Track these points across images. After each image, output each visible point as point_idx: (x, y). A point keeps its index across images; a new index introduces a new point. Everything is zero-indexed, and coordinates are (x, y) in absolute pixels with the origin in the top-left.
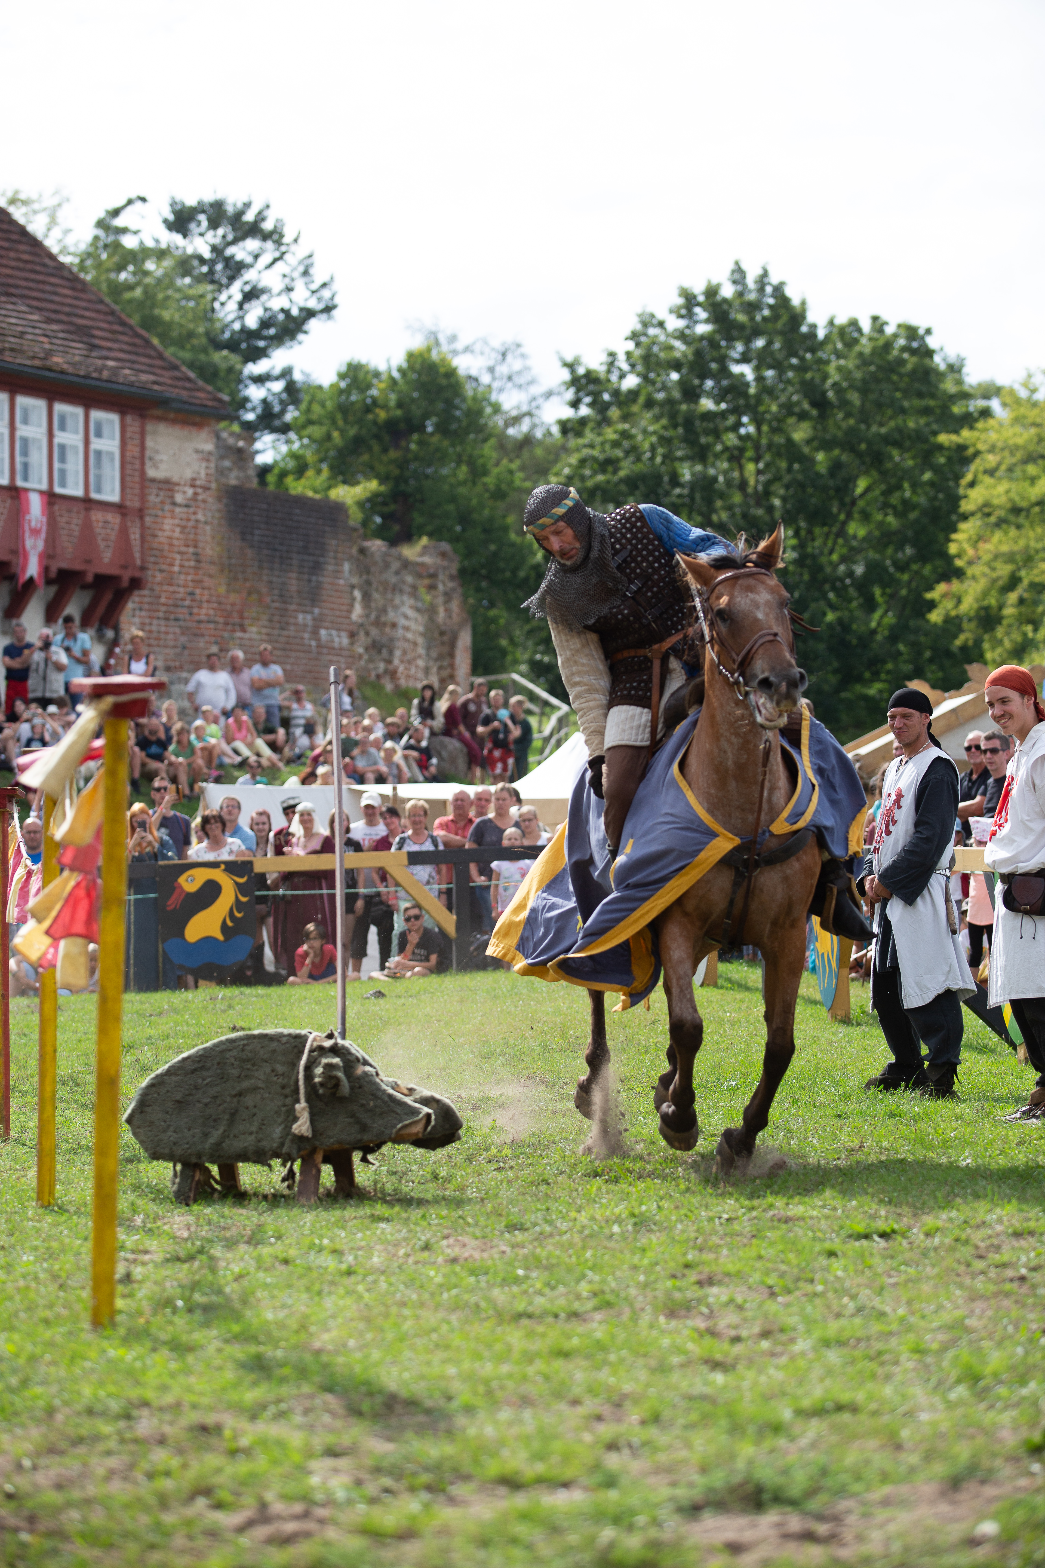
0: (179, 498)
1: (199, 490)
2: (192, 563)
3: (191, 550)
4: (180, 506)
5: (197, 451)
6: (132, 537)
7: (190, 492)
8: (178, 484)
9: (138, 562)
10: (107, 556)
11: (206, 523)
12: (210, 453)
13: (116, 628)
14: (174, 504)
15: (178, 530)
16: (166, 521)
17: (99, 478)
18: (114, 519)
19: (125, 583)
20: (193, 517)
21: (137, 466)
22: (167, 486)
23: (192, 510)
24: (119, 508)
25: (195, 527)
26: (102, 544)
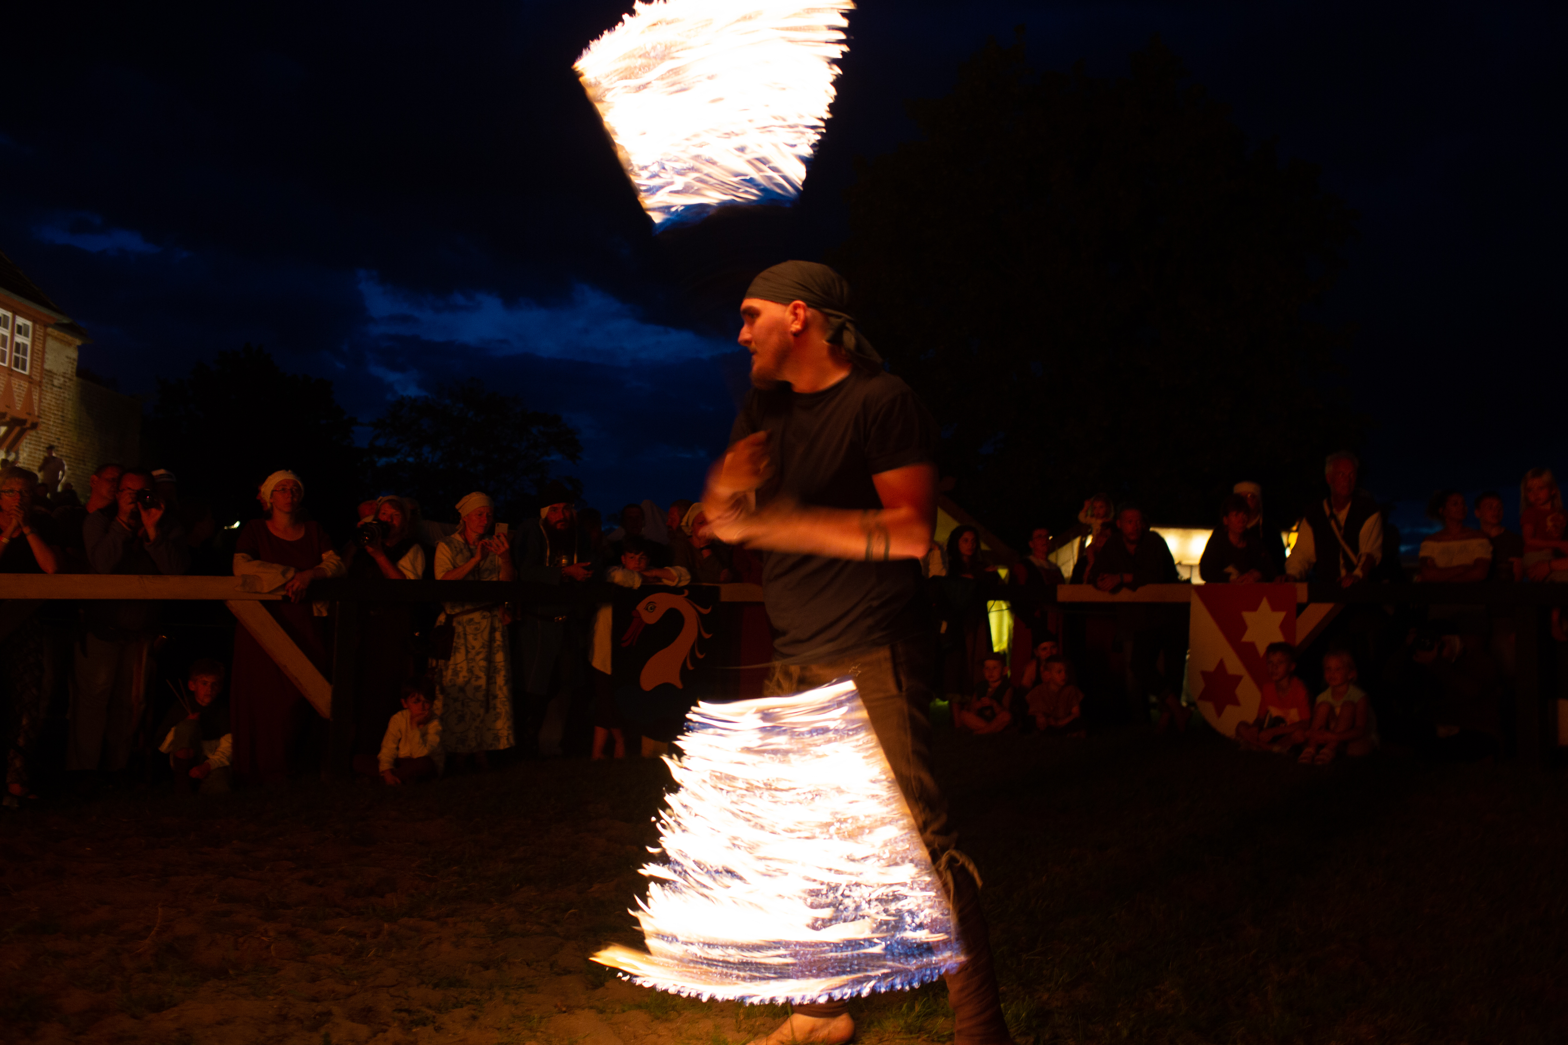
0: (56, 382)
1: (67, 380)
2: (60, 421)
3: (60, 413)
4: (56, 387)
5: (67, 357)
6: (34, 397)
7: (61, 380)
8: (56, 374)
9: (36, 413)
10: (19, 406)
11: (69, 399)
12: (74, 360)
13: (17, 453)
14: (53, 385)
15: (54, 400)
16: (47, 394)
17: (17, 358)
18: (25, 385)
19: (28, 425)
20: (62, 395)
21: (40, 356)
22: (52, 374)
23: (62, 391)
24: (28, 378)
25: (63, 401)
26: (17, 398)
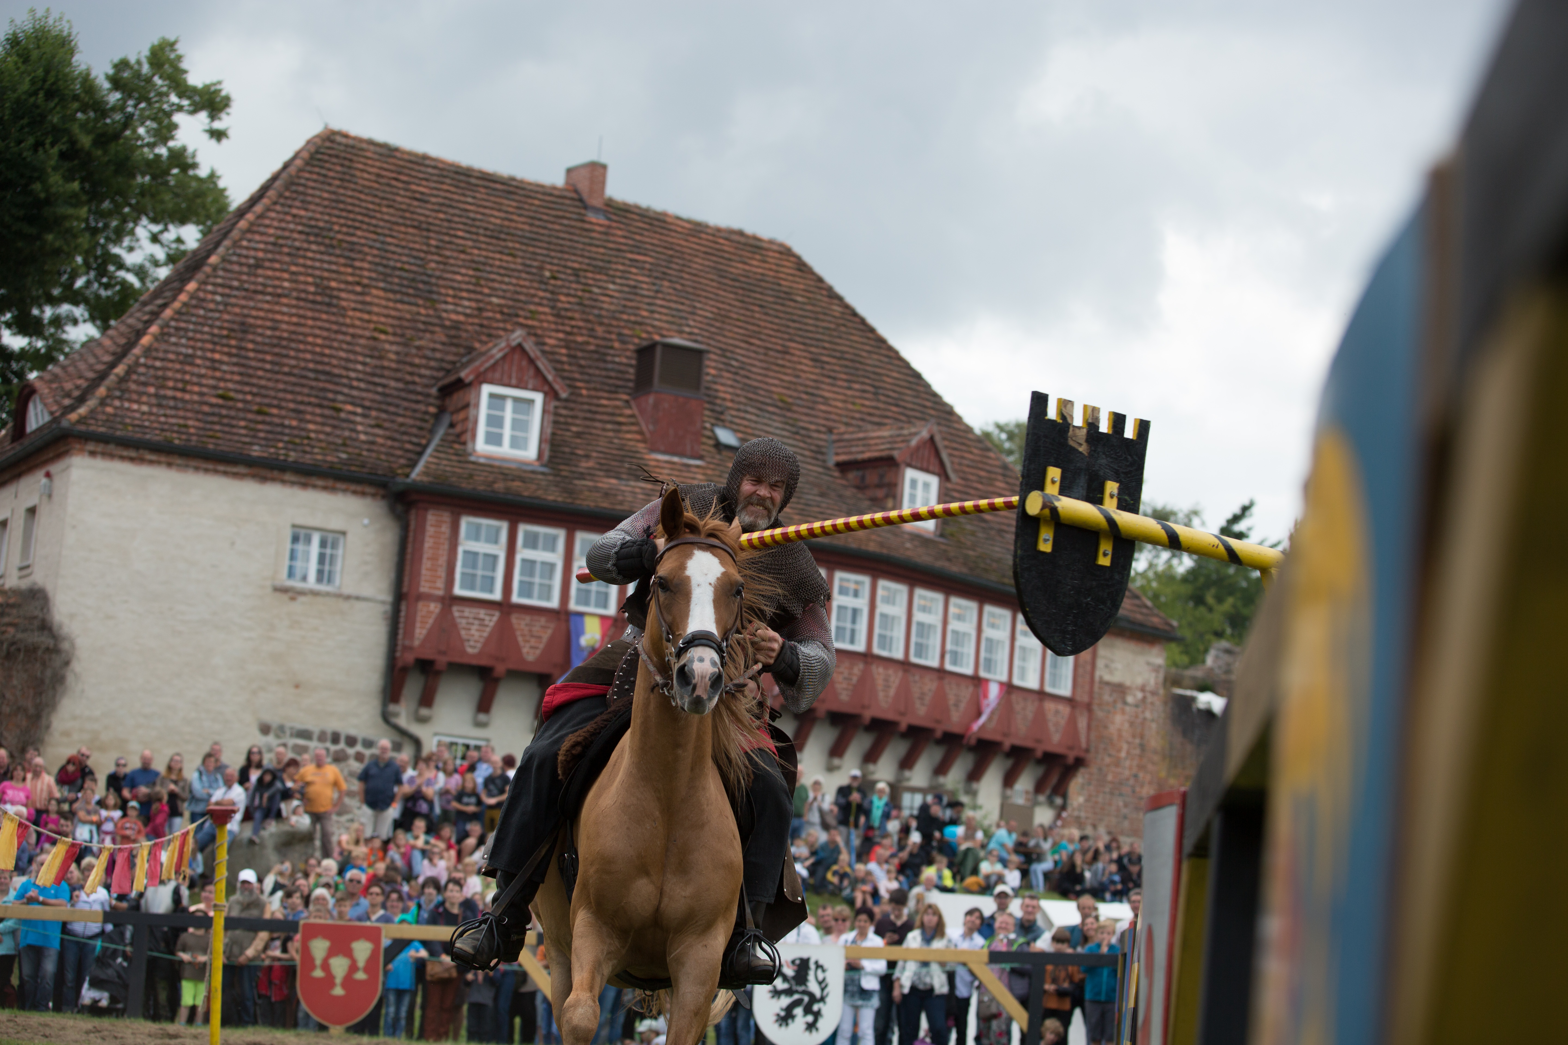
0: (1130, 699)
1: (1148, 695)
3: (1137, 741)
4: (1130, 705)
5: (1148, 664)
6: (1080, 724)
7: (1140, 695)
8: (1130, 689)
9: (1084, 745)
10: (1056, 738)
11: (1153, 720)
12: (1159, 666)
13: (1065, 797)
14: (1125, 704)
15: (1127, 724)
16: (1117, 717)
17: (1054, 676)
18: (1065, 710)
19: (1070, 760)
20: (1141, 716)
21: (1088, 670)
22: (1120, 689)
23: (1140, 709)
24: (1070, 701)
25: (1142, 724)
26: (1052, 728)
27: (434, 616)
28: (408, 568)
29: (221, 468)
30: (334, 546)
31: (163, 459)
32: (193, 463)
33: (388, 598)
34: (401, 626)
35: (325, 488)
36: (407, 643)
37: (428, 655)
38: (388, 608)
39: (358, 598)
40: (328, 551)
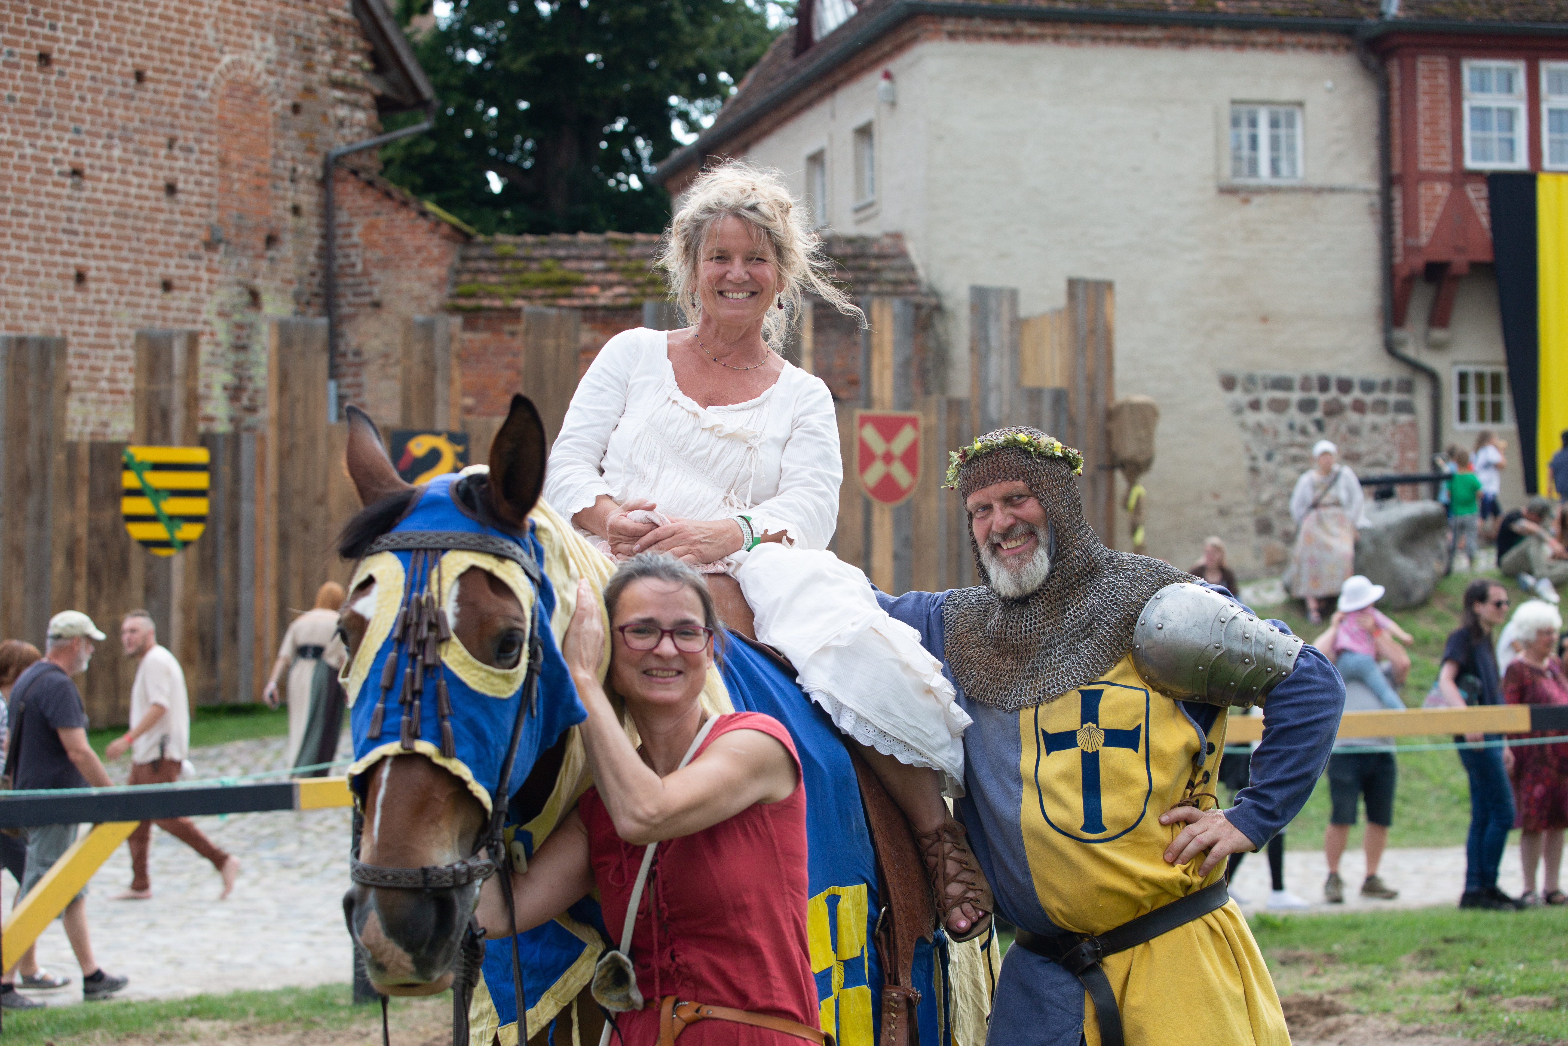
27: (1442, 202)
28: (1397, 141)
29: (1127, 34)
30: (1291, 124)
31: (1048, 30)
32: (1090, 32)
33: (1374, 185)
34: (1398, 220)
35: (1268, 46)
36: (1411, 242)
37: (1439, 255)
38: (1376, 199)
39: (1332, 190)
40: (1282, 132)
